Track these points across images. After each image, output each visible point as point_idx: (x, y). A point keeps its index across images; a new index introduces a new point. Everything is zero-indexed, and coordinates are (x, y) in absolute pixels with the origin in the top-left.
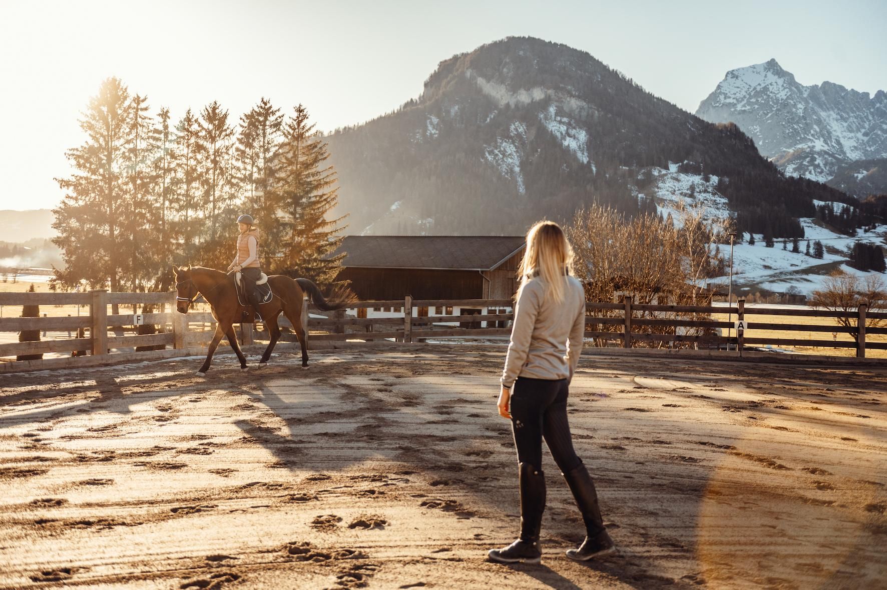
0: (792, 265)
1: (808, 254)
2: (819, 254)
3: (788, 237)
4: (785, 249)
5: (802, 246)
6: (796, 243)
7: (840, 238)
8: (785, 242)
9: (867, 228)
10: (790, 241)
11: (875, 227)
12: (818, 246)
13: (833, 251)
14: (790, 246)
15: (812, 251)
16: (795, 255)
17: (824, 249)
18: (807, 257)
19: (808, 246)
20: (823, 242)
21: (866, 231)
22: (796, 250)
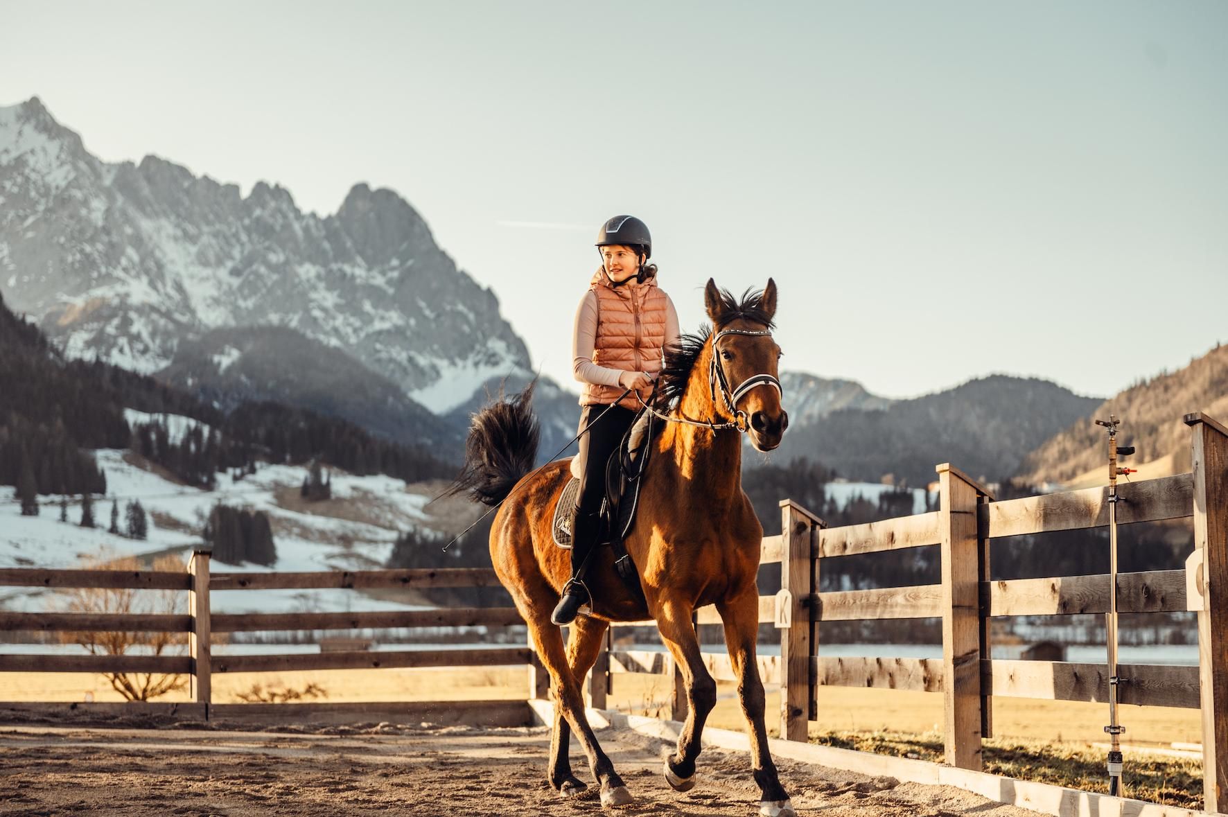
0: (79, 556)
1: (114, 530)
2: (138, 531)
3: (71, 493)
4: (64, 518)
5: (102, 511)
6: (87, 505)
7: (182, 494)
8: (63, 505)
9: (238, 471)
10: (76, 502)
11: (253, 471)
12: (136, 512)
13: (168, 522)
14: (76, 513)
15: (123, 524)
16: (86, 533)
17: (149, 519)
18: (113, 538)
19: (115, 513)
20: (147, 505)
21: (236, 479)
22: (88, 521)
